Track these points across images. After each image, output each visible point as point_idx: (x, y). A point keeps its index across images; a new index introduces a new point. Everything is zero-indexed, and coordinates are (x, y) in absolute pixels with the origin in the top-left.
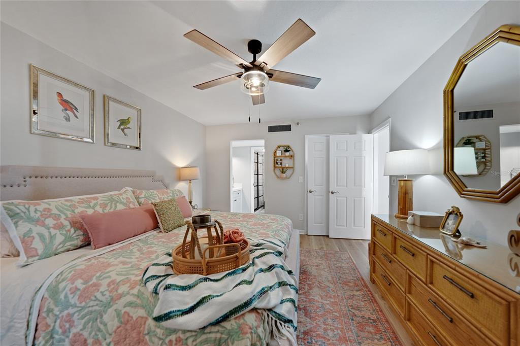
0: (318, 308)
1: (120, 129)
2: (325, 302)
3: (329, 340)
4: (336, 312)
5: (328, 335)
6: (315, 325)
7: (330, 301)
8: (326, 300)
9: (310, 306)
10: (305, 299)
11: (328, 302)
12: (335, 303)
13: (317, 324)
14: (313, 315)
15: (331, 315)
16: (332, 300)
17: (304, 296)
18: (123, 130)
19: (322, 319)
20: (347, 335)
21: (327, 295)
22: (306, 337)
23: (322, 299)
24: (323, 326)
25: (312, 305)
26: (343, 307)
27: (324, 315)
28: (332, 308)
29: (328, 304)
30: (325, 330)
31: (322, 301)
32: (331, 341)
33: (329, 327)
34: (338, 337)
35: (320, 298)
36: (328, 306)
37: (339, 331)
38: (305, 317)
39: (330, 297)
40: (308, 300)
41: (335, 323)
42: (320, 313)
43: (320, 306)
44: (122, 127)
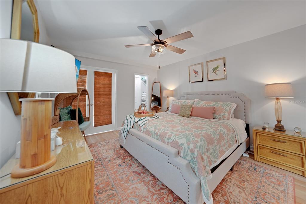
0: (134, 180)
1: (214, 73)
2: (132, 186)
3: (121, 169)
4: (123, 184)
5: (122, 170)
6: (130, 170)
7: (130, 189)
8: (132, 188)
9: (138, 177)
10: (145, 179)
11: (131, 188)
12: (126, 190)
13: (129, 171)
14: (134, 174)
15: (124, 180)
16: (129, 191)
17: (146, 181)
18: (215, 73)
19: (128, 175)
20: (114, 175)
21: (134, 193)
22: (130, 165)
23: (136, 187)
24: (126, 172)
25: (138, 179)
26: (120, 190)
27: (128, 177)
28: (126, 184)
29: (130, 186)
30: (124, 172)
31: (135, 186)
32: (120, 169)
33: (123, 173)
34: (118, 172)
35: (137, 187)
36: (129, 184)
37: (118, 174)
38: (136, 170)
39: (131, 193)
40: (143, 180)
41: (121, 177)
42: (131, 177)
43: (133, 181)
44: (215, 71)
